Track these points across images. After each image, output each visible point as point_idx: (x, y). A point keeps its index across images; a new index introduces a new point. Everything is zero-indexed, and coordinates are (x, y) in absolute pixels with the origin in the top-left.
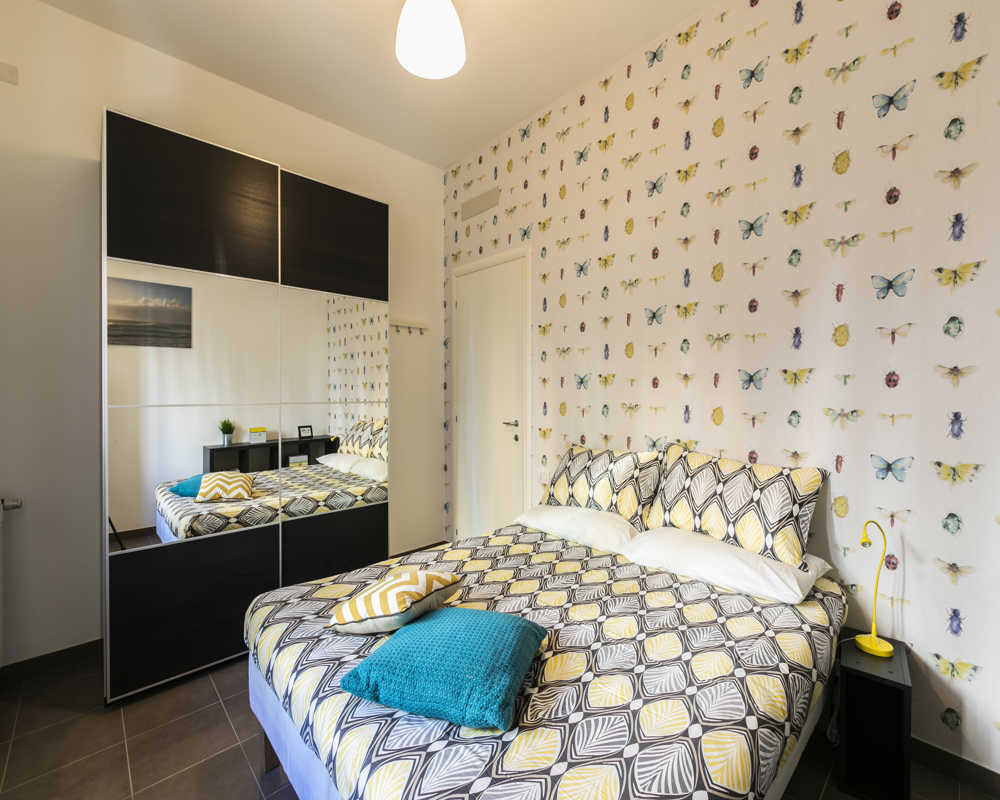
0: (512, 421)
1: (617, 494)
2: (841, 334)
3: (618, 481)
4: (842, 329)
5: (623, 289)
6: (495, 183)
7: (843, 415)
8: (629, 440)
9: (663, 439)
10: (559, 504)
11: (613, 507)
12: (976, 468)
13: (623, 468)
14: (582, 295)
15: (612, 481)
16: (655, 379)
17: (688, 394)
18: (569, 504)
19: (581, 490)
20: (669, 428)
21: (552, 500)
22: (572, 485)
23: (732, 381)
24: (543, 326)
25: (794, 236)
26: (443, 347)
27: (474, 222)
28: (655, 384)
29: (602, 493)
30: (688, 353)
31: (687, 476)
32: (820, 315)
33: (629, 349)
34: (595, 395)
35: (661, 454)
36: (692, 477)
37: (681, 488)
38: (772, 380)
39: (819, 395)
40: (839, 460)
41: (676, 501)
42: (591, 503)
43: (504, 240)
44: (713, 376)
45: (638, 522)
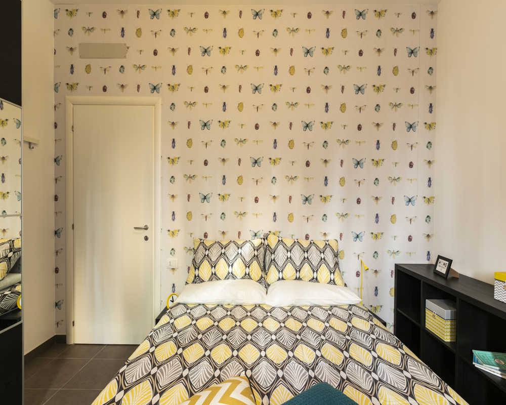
0: (143, 226)
1: (249, 267)
2: (342, 181)
3: (248, 260)
4: (343, 179)
5: (236, 143)
6: (122, 40)
7: (343, 216)
8: (239, 233)
9: (261, 231)
10: (203, 281)
11: (247, 276)
12: (382, 234)
13: (247, 251)
14: (205, 142)
15: (244, 260)
16: (256, 198)
17: (274, 207)
18: (211, 280)
19: (222, 268)
20: (264, 225)
21: (197, 280)
22: (215, 267)
23: (298, 200)
24: (171, 158)
25: (325, 135)
26: (53, 164)
27: (96, 64)
28: (256, 200)
29: (238, 268)
30: (276, 184)
31: (288, 251)
32: (335, 172)
33: (240, 180)
34: (215, 206)
35: (263, 240)
36: (290, 251)
37: (286, 258)
38: (316, 200)
39: (334, 207)
40: (341, 235)
41: (285, 265)
42: (231, 276)
43: (132, 88)
44: (289, 197)
45: (263, 281)
